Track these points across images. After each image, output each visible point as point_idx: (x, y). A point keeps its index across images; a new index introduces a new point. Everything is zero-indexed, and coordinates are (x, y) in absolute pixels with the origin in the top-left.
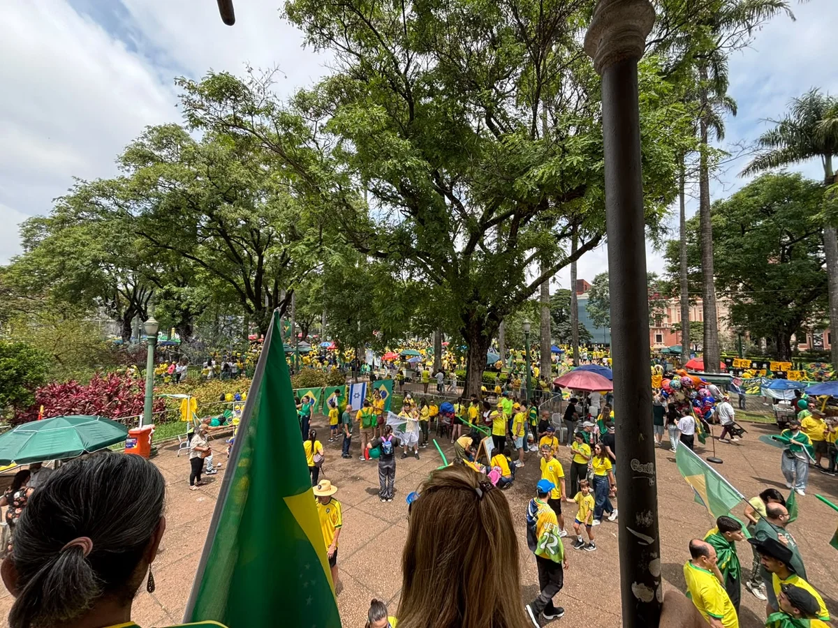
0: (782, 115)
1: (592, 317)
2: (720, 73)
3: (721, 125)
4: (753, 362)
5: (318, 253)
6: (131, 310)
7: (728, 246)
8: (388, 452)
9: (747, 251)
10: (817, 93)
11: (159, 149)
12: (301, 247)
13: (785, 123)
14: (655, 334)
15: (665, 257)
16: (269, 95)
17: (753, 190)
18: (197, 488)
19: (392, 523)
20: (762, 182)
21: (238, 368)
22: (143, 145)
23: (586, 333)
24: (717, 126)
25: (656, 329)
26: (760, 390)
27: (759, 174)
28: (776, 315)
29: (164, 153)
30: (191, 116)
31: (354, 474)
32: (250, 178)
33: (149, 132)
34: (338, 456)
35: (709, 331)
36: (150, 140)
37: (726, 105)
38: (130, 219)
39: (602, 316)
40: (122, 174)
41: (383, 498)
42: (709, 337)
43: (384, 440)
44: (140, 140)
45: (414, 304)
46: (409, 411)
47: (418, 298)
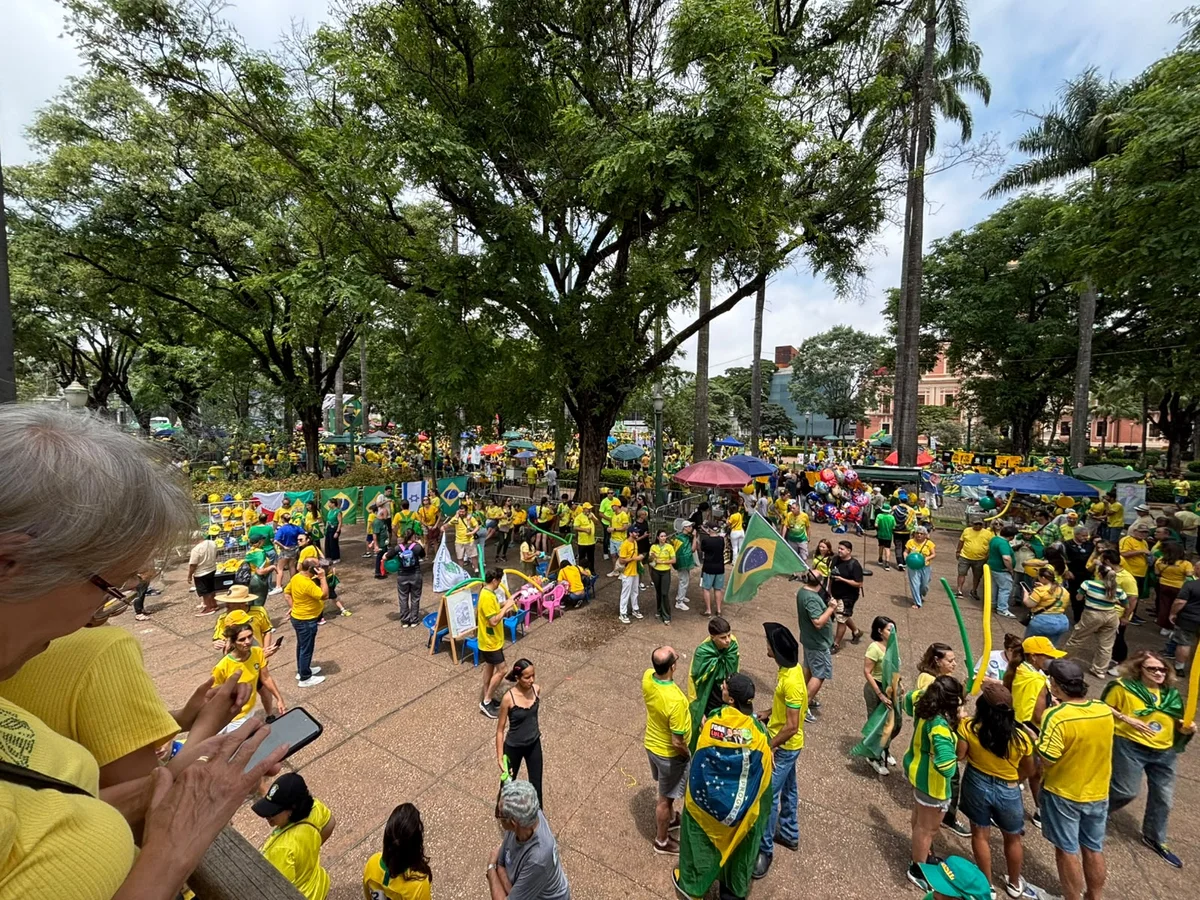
0: (1047, 105)
1: (796, 398)
2: (957, 34)
3: (969, 119)
4: (976, 456)
5: (321, 286)
6: (105, 381)
7: (965, 297)
8: (408, 564)
9: (987, 305)
10: (1095, 76)
11: (92, 116)
12: (295, 277)
13: (1050, 118)
14: (882, 422)
15: (884, 312)
16: (222, 27)
17: (1005, 218)
18: (147, 618)
19: (401, 652)
20: (1018, 205)
21: (266, 466)
22: (67, 111)
23: (788, 421)
24: (962, 119)
25: (883, 417)
26: (960, 489)
27: (1016, 194)
28: (1014, 394)
29: (106, 123)
30: (95, 56)
31: (380, 597)
32: (250, 172)
33: (75, 88)
34: (369, 577)
35: (907, 412)
36: (78, 102)
37: (978, 87)
38: (55, 233)
39: (808, 397)
40: (38, 157)
41: (404, 623)
42: (906, 419)
43: (403, 548)
44: (61, 101)
45: (482, 367)
46: (465, 516)
47: (491, 360)
